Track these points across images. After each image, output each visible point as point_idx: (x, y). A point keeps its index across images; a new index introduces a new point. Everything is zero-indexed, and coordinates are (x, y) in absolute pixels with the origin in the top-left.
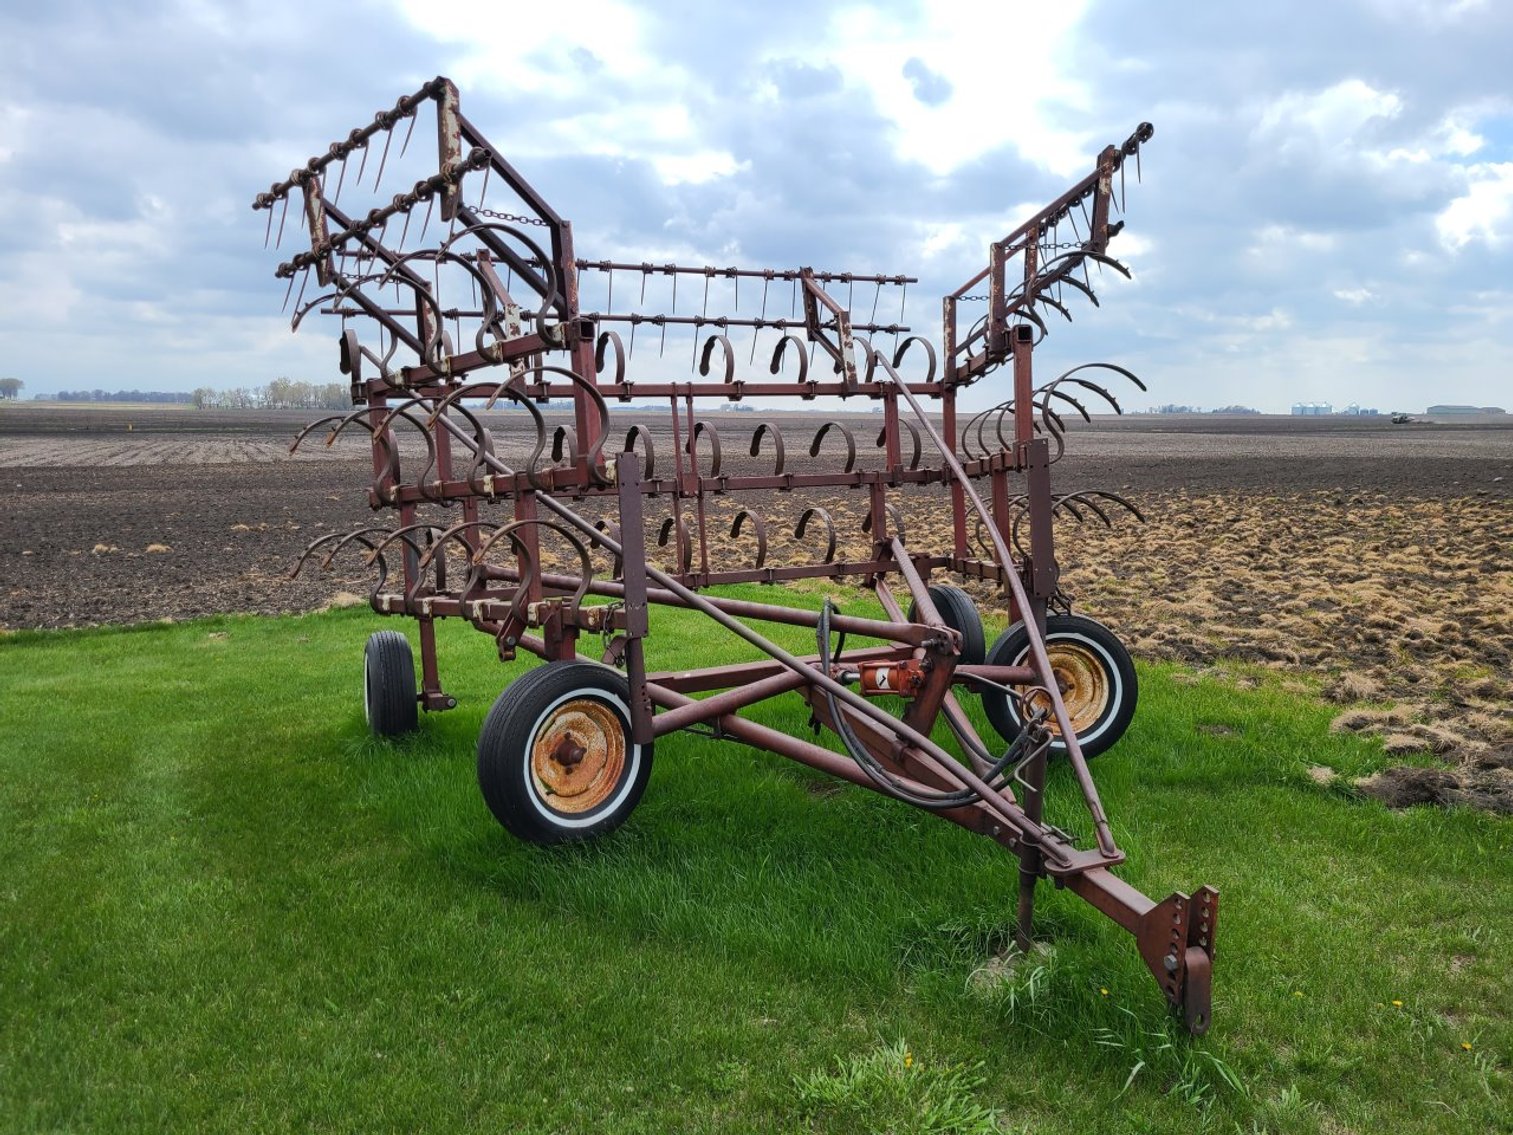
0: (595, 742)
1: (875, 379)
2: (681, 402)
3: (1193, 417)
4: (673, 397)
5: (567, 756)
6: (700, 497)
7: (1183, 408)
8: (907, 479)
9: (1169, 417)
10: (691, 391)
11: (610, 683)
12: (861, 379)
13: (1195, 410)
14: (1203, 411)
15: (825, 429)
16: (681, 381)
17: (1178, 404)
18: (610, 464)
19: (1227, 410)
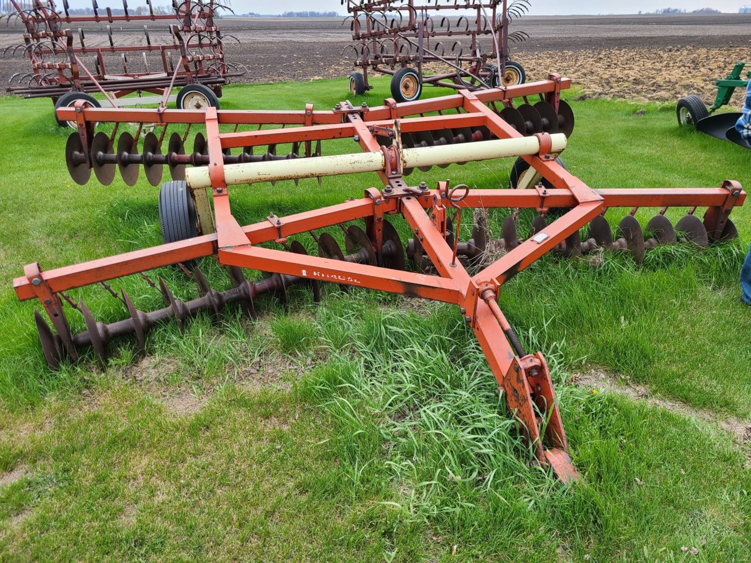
0: (411, 85)
1: (475, 3)
2: (424, 11)
3: (681, 15)
4: (422, 10)
5: (406, 87)
6: (428, 38)
7: (676, 10)
8: (482, 32)
9: (667, 15)
10: (426, 8)
11: (415, 72)
12: (471, 4)
13: (682, 11)
14: (687, 11)
15: (461, 18)
16: (424, 5)
17: (673, 8)
18: (417, 25)
19: (702, 11)
